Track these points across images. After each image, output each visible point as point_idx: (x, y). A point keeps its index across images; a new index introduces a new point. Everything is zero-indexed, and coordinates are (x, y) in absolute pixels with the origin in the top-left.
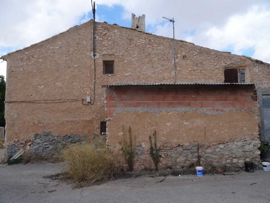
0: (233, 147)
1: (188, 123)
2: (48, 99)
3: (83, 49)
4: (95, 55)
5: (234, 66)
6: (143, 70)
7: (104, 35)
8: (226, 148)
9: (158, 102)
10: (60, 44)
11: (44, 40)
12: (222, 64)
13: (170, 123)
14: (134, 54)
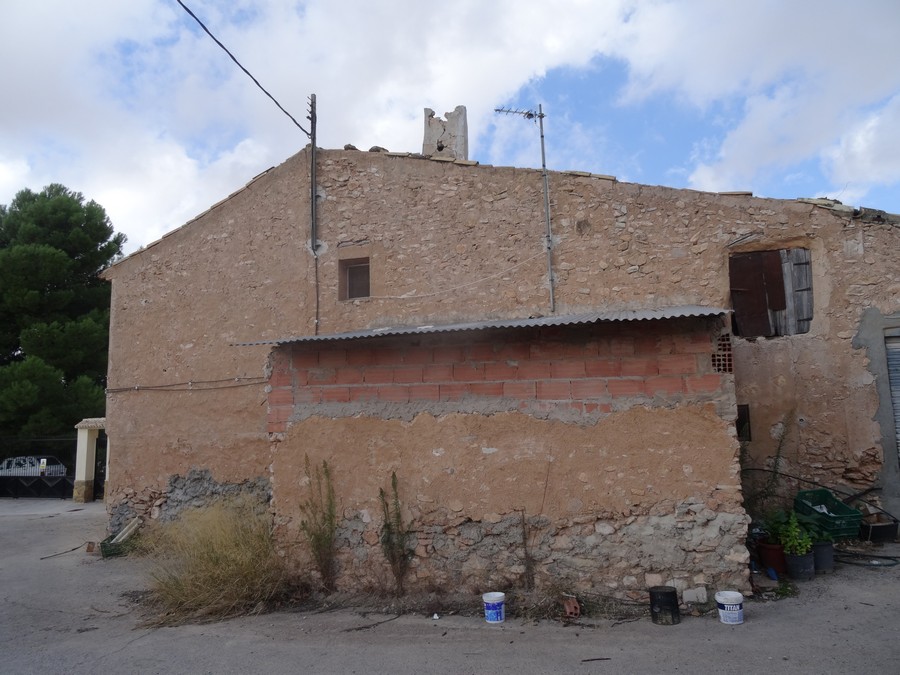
0: (643, 534)
1: (495, 450)
2: (203, 379)
3: (288, 231)
4: (318, 246)
5: (765, 241)
6: (453, 279)
7: (341, 186)
8: (620, 534)
9: (408, 385)
10: (231, 225)
11: (194, 218)
12: (716, 238)
13: (441, 449)
14: (426, 232)
